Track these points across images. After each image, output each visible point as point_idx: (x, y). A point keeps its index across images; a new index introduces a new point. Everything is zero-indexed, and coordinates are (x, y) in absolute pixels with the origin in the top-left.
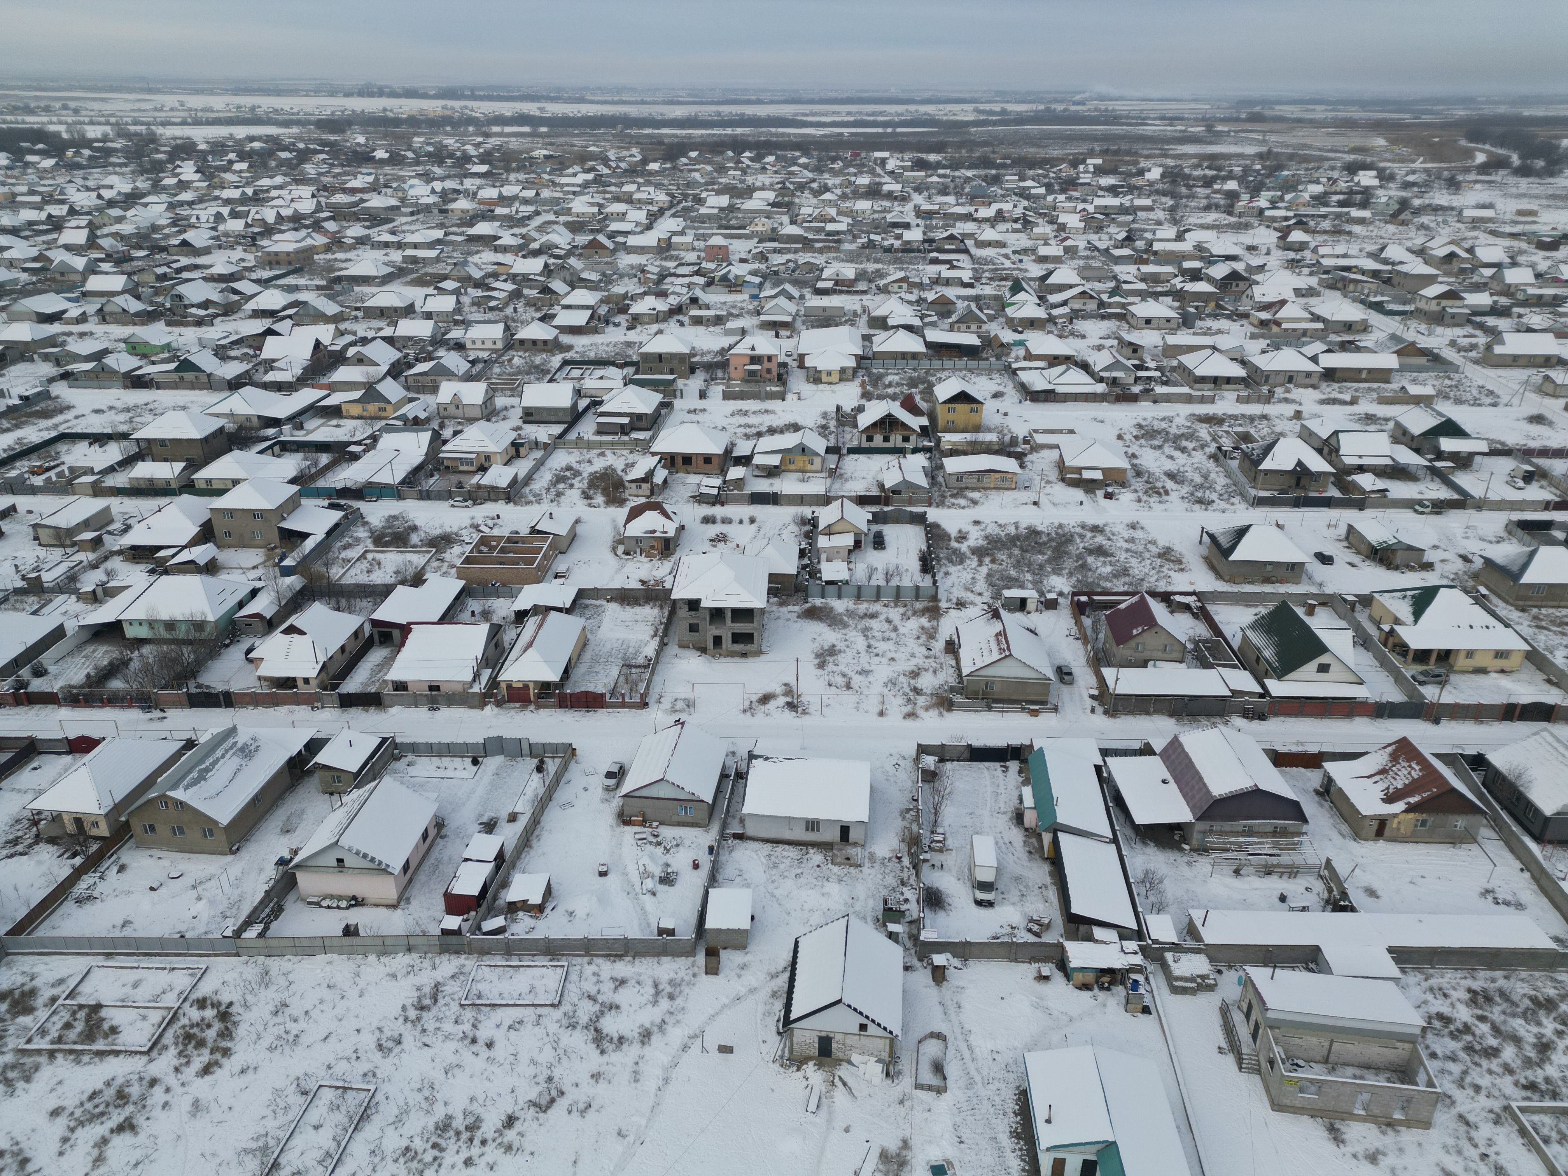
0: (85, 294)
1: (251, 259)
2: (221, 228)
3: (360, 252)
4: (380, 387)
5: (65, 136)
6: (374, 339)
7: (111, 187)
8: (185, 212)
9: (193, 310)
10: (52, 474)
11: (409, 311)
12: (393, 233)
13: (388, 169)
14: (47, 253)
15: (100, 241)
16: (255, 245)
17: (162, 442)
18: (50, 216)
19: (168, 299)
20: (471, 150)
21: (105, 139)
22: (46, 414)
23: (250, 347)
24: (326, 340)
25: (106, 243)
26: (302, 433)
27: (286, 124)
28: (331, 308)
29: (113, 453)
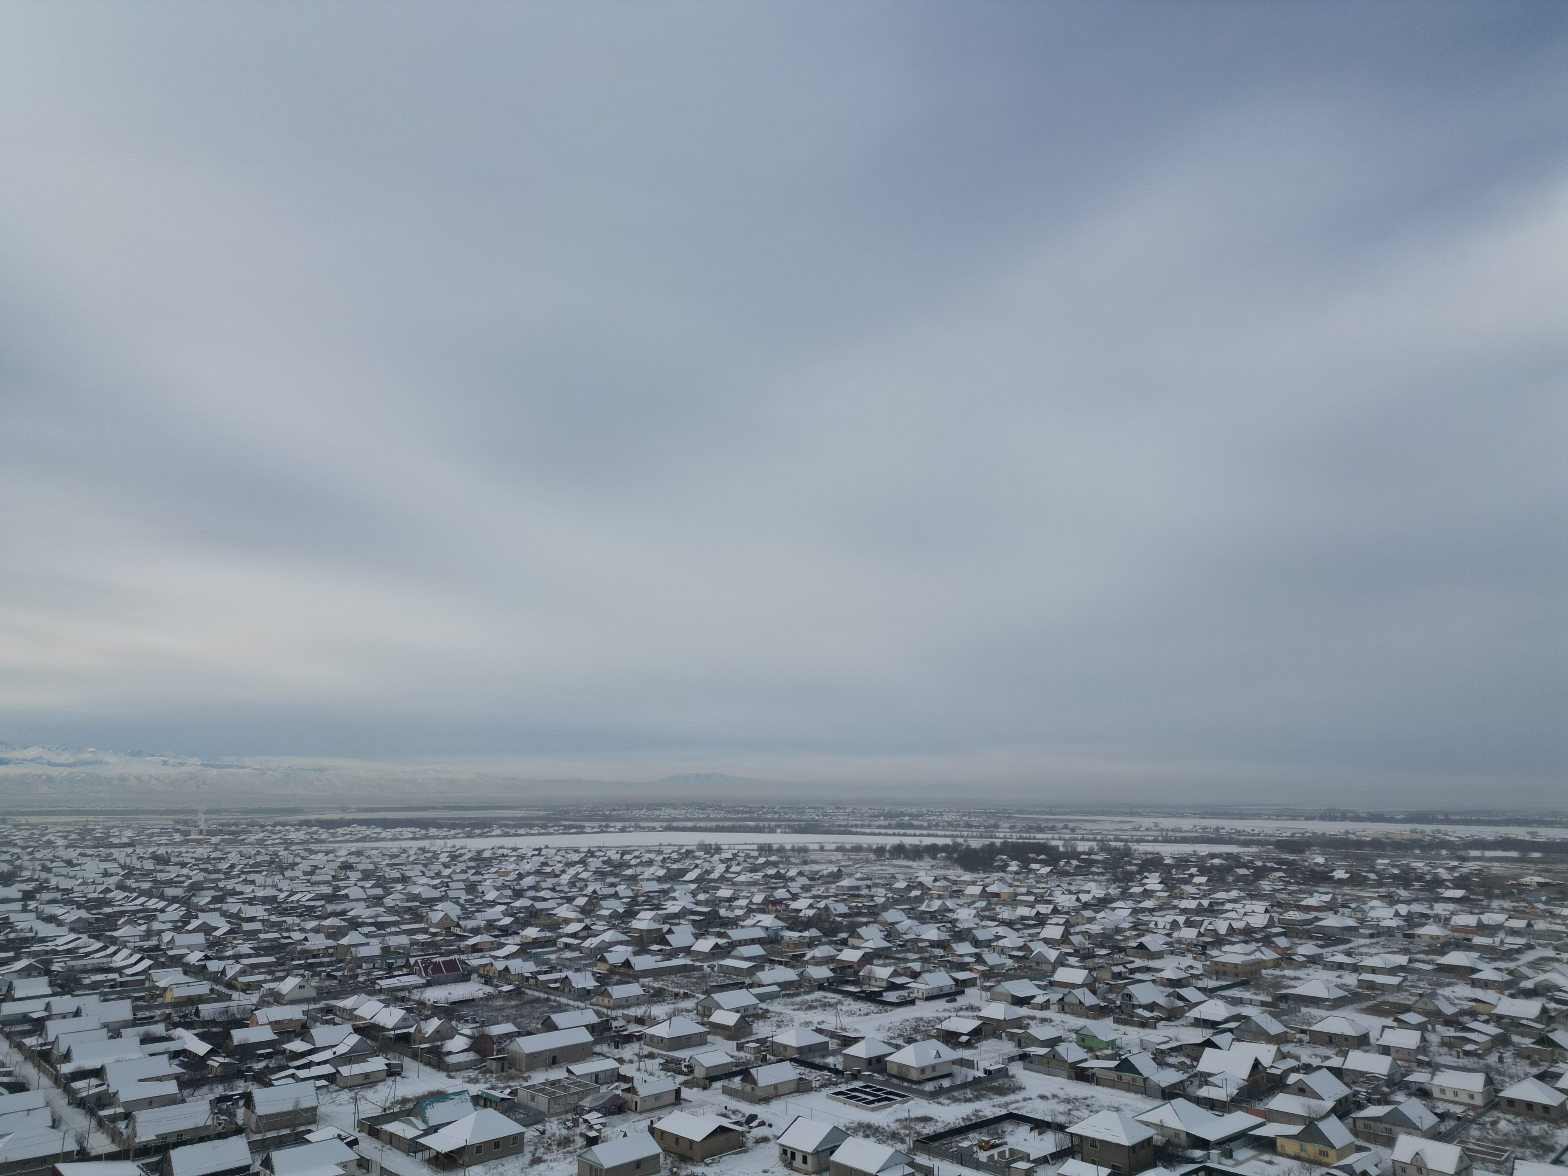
0: (1052, 984)
1: (1199, 967)
2: (1175, 935)
3: (1310, 971)
4: (1323, 1126)
5: (1061, 849)
6: (1319, 1068)
7: (1089, 892)
8: (1145, 918)
9: (1140, 1011)
10: (995, 1152)
11: (1362, 1042)
12: (1349, 954)
13: (1346, 890)
14: (1028, 944)
15: (1072, 938)
16: (1204, 954)
17: (1093, 1142)
18: (1038, 913)
19: (1120, 997)
20: (1442, 873)
21: (1091, 852)
22: (1002, 1091)
23: (1188, 1056)
24: (1266, 1060)
25: (1076, 939)
26: (1230, 1162)
27: (1247, 844)
28: (1274, 1027)
29: (1048, 1143)
